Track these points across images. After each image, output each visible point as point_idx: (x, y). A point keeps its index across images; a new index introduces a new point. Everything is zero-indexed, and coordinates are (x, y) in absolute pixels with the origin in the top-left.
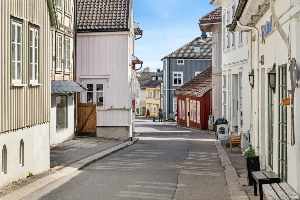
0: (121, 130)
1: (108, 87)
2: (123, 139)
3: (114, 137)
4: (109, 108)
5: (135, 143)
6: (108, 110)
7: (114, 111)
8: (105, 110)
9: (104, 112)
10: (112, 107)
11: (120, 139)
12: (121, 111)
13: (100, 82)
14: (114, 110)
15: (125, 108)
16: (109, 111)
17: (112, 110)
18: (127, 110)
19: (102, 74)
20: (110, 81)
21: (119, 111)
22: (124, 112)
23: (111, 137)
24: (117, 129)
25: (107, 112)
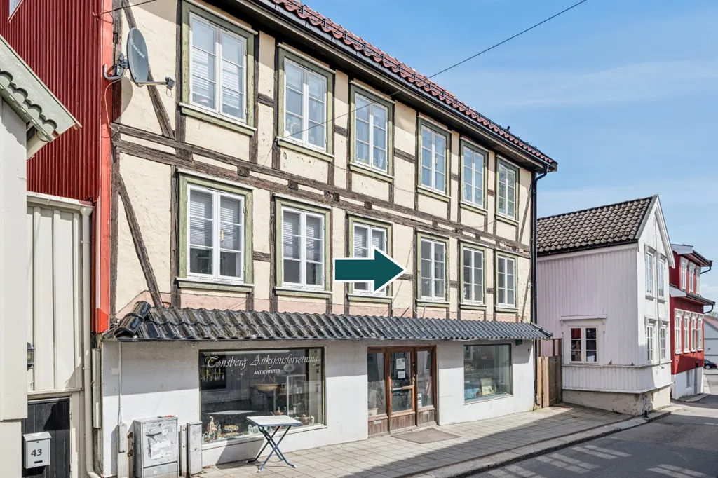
0: (628, 399)
1: (604, 332)
2: (630, 413)
3: (615, 410)
4: (607, 363)
5: (650, 421)
6: (604, 367)
7: (614, 369)
8: (600, 367)
9: (599, 370)
10: (610, 363)
11: (626, 413)
12: (626, 369)
13: (591, 325)
14: (615, 367)
15: (632, 365)
16: (606, 369)
17: (612, 367)
18: (636, 368)
19: (596, 313)
20: (608, 323)
21: (623, 370)
22: (632, 371)
23: (610, 409)
24: (620, 396)
25: (602, 370)
